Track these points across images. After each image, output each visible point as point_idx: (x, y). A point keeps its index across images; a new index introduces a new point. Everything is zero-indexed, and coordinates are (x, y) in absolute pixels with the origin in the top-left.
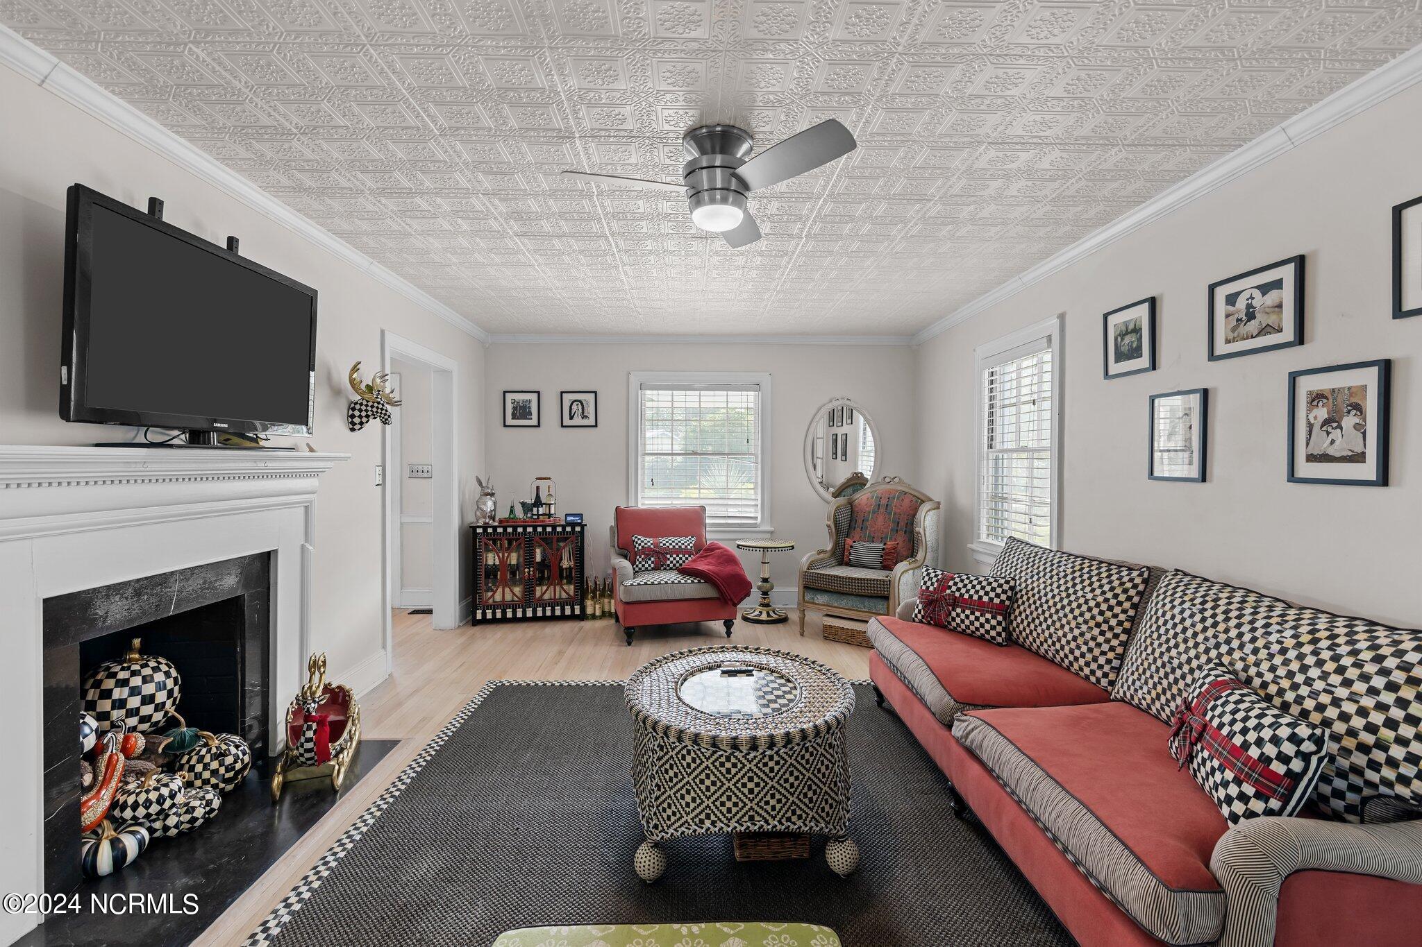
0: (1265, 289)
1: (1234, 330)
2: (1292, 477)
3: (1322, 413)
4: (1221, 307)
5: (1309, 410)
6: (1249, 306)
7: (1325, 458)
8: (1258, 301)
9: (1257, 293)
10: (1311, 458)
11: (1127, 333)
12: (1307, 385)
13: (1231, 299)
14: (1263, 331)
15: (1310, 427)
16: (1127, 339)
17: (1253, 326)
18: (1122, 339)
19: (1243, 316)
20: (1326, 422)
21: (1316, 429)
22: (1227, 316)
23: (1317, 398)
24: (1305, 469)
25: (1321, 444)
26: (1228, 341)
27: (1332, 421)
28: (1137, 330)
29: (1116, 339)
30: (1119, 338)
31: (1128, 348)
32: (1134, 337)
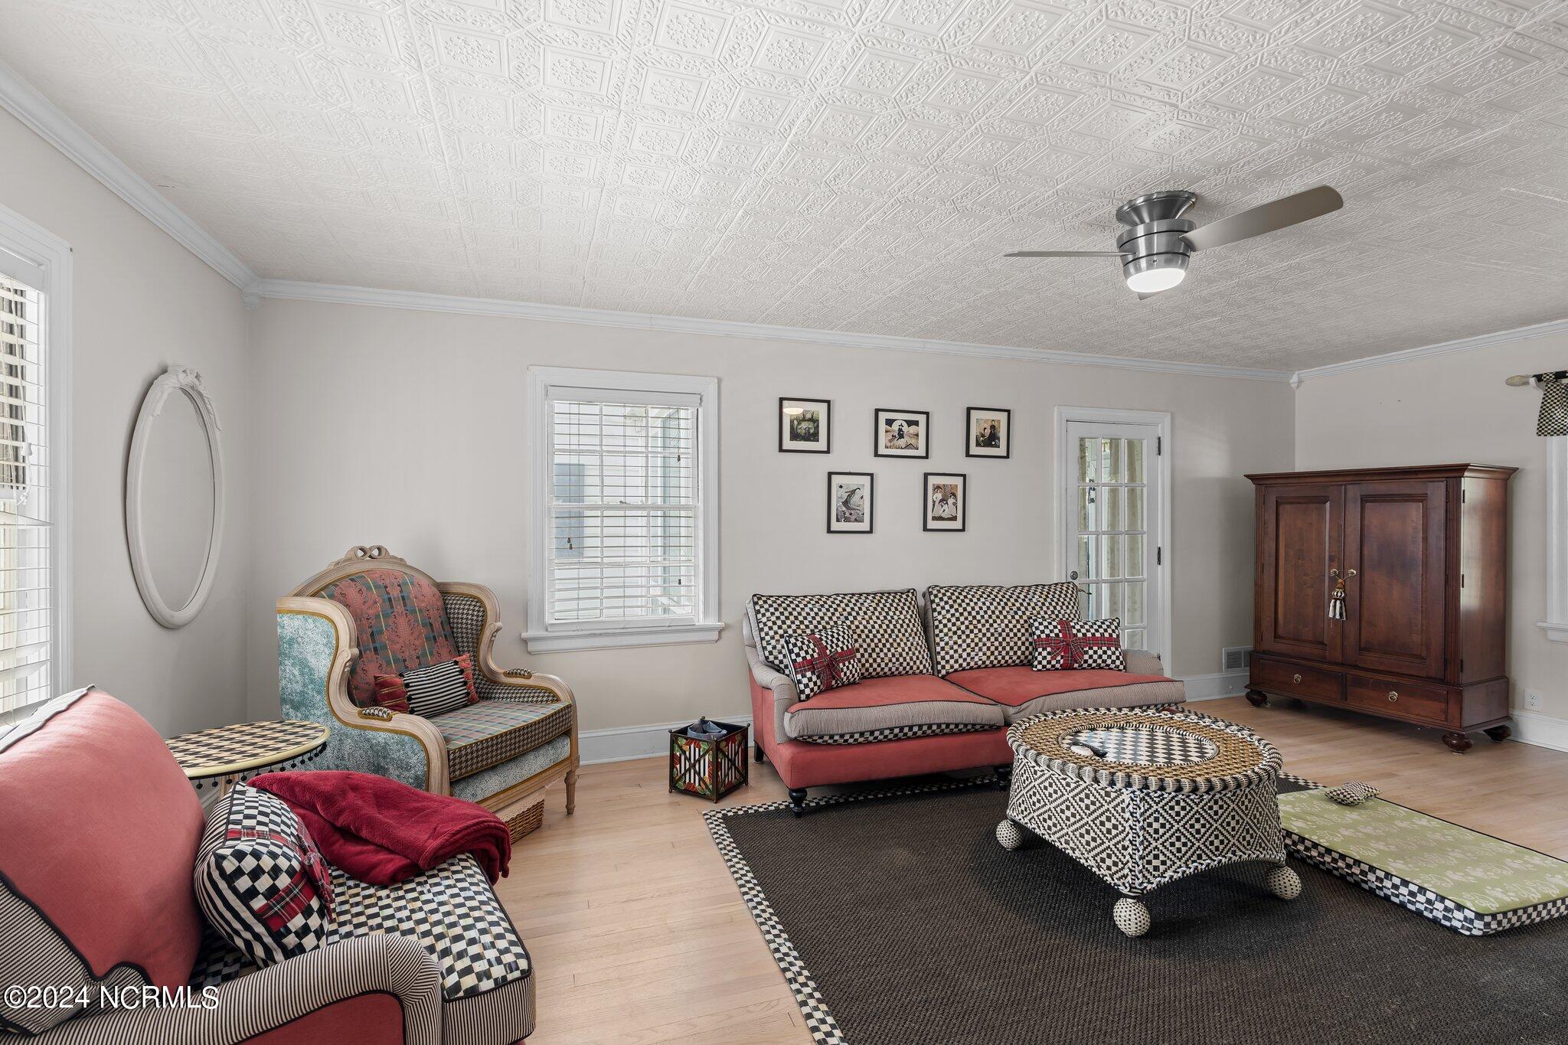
0: (910, 423)
1: (890, 441)
2: (925, 529)
3: (939, 496)
4: (882, 426)
5: (934, 494)
6: (900, 430)
7: (940, 518)
8: (905, 428)
9: (905, 424)
10: (934, 518)
11: (804, 420)
12: (933, 481)
13: (889, 422)
14: (908, 446)
15: (934, 502)
16: (804, 425)
17: (902, 442)
18: (799, 424)
19: (896, 434)
20: (941, 501)
21: (937, 503)
22: (886, 432)
23: (937, 488)
24: (931, 524)
25: (939, 511)
26: (887, 447)
27: (944, 500)
28: (814, 420)
29: (792, 422)
30: (796, 422)
31: (805, 432)
32: (811, 425)
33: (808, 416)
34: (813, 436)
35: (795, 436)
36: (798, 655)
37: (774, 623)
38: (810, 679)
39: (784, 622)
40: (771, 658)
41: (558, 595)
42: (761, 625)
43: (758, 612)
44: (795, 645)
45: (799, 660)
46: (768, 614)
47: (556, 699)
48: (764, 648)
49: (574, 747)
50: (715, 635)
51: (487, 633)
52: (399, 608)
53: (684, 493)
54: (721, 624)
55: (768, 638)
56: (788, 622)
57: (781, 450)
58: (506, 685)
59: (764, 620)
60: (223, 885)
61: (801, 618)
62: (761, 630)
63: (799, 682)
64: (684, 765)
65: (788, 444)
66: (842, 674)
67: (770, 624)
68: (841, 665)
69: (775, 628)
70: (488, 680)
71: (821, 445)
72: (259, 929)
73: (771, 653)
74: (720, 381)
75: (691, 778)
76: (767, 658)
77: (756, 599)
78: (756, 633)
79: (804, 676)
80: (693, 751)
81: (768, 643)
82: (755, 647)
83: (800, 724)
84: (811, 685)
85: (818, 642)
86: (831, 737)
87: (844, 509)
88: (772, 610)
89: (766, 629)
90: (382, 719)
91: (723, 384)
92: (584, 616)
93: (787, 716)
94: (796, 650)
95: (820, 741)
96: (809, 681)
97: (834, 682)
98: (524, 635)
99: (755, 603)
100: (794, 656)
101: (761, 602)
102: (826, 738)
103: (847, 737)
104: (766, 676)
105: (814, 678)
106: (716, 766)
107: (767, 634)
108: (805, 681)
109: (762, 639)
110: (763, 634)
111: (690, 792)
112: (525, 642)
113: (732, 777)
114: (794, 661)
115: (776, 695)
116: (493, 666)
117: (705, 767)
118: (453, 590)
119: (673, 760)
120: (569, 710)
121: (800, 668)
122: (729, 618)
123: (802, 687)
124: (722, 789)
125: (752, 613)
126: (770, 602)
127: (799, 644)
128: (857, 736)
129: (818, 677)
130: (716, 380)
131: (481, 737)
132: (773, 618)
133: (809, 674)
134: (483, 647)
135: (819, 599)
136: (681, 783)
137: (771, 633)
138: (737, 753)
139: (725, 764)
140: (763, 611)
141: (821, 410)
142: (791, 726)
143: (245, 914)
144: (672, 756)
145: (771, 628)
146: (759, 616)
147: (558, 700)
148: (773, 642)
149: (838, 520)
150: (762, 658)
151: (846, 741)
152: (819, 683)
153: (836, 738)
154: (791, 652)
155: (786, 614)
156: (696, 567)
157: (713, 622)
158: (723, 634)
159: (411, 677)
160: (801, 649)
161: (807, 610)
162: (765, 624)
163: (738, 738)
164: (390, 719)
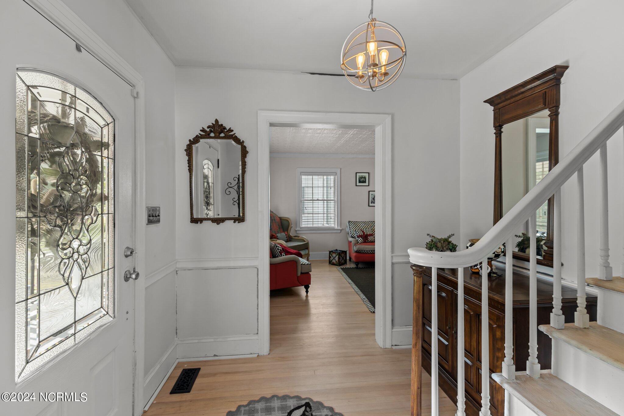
28: (365, 178)
29: (359, 178)
30: (360, 179)
31: (362, 180)
32: (364, 179)
33: (363, 177)
34: (365, 182)
35: (360, 182)
36: (358, 234)
37: (353, 228)
38: (361, 239)
39: (356, 227)
40: (352, 236)
41: (303, 220)
42: (350, 228)
43: (350, 225)
44: (357, 232)
45: (358, 235)
46: (352, 226)
47: (305, 241)
48: (351, 233)
49: (309, 252)
50: (339, 231)
51: (290, 228)
52: (274, 221)
53: (332, 197)
54: (341, 229)
55: (352, 231)
56: (357, 227)
57: (356, 186)
58: (295, 239)
59: (351, 227)
60: (276, 247)
61: (360, 227)
62: (350, 229)
63: (358, 240)
64: (332, 258)
65: (358, 184)
66: (369, 239)
67: (352, 228)
68: (369, 237)
69: (354, 229)
70: (290, 238)
71: (367, 184)
72: (279, 254)
73: (352, 234)
74: (341, 169)
75: (334, 261)
76: (351, 236)
77: (349, 222)
78: (349, 230)
79: (359, 239)
80: (334, 255)
81: (352, 232)
82: (349, 234)
83: (357, 248)
84: (361, 241)
85: (363, 232)
86: (365, 251)
87: (373, 200)
88: (353, 225)
89: (351, 229)
90: (275, 241)
91: (342, 170)
92: (309, 226)
93: (355, 246)
94: (357, 233)
95: (362, 252)
96: (360, 240)
97: (367, 241)
98: (296, 229)
99: (349, 223)
100: (357, 234)
101: (350, 223)
102: (363, 251)
103: (368, 251)
104: (350, 239)
105: (362, 239)
106: (339, 258)
107: (352, 230)
108: (359, 240)
109: (350, 231)
110: (351, 230)
111: (333, 264)
112: (296, 231)
113: (343, 261)
114: (357, 235)
115: (352, 242)
116: (291, 235)
117: (337, 258)
118: (282, 218)
119: (330, 257)
120: (308, 243)
121: (358, 237)
122: (343, 227)
123: (359, 241)
124: (341, 264)
125: (348, 225)
126: (352, 223)
127: (358, 231)
128: (370, 251)
129: (363, 239)
130: (340, 169)
131: (291, 246)
132: (353, 226)
133: (360, 238)
134: (289, 231)
135: (365, 223)
136: (331, 262)
137: (353, 230)
138: (344, 256)
139: (341, 258)
140: (351, 225)
141: (367, 175)
142: (355, 248)
143: (278, 252)
144: (329, 256)
145: (352, 229)
146: (350, 226)
147: (305, 242)
148: (353, 232)
149: (371, 203)
150: (350, 236)
151: (368, 252)
152: (363, 240)
153: (366, 251)
154: (356, 233)
155: (356, 225)
156: (335, 214)
157: (339, 228)
158: (342, 231)
159: (277, 235)
160: (358, 232)
161: (362, 225)
162: (351, 228)
163: (344, 253)
164: (277, 241)
